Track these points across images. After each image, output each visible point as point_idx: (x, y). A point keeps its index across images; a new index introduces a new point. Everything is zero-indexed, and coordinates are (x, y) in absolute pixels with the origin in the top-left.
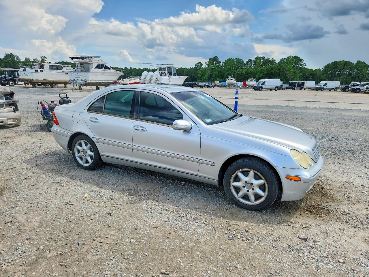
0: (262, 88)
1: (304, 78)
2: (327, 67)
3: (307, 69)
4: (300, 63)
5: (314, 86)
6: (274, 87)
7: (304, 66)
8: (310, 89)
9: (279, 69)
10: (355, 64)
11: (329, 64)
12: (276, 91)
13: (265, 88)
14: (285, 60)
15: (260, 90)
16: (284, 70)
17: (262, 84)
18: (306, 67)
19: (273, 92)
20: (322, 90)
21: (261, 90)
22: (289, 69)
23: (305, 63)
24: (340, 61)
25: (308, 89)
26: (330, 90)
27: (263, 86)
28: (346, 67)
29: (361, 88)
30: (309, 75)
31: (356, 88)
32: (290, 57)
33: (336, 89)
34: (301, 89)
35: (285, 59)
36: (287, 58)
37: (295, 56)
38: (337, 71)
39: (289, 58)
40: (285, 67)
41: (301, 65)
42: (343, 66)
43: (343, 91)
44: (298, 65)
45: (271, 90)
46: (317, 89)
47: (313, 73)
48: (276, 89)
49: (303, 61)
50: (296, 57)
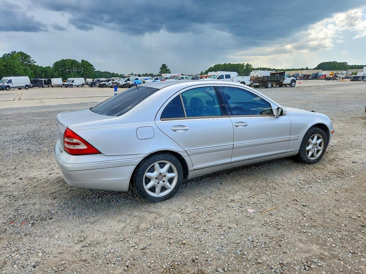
0: (9, 87)
1: (36, 75)
2: (56, 64)
3: (37, 66)
4: (27, 60)
5: (62, 83)
6: (24, 85)
7: (33, 63)
8: (59, 86)
9: (6, 65)
10: (80, 63)
11: (57, 62)
12: (27, 90)
13: (13, 87)
14: (9, 56)
15: (7, 90)
16: (12, 67)
17: (8, 83)
18: (36, 64)
19: (23, 91)
20: (71, 87)
21: (9, 90)
22: (18, 66)
23: (33, 60)
24: (67, 60)
25: (57, 86)
26: (78, 87)
27: (10, 85)
28: (73, 65)
29: (107, 83)
30: (41, 72)
31: (102, 84)
32: (15, 52)
33: (83, 86)
34: (49, 87)
35: (9, 54)
36: (11, 53)
37: (20, 52)
38: (67, 69)
39: (13, 53)
40: (12, 63)
41: (30, 62)
42: (71, 64)
43: (90, 87)
44: (26, 61)
45: (20, 89)
46: (67, 86)
47: (44, 70)
48: (27, 88)
49: (31, 57)
50: (21, 54)
